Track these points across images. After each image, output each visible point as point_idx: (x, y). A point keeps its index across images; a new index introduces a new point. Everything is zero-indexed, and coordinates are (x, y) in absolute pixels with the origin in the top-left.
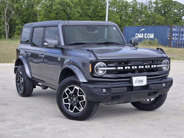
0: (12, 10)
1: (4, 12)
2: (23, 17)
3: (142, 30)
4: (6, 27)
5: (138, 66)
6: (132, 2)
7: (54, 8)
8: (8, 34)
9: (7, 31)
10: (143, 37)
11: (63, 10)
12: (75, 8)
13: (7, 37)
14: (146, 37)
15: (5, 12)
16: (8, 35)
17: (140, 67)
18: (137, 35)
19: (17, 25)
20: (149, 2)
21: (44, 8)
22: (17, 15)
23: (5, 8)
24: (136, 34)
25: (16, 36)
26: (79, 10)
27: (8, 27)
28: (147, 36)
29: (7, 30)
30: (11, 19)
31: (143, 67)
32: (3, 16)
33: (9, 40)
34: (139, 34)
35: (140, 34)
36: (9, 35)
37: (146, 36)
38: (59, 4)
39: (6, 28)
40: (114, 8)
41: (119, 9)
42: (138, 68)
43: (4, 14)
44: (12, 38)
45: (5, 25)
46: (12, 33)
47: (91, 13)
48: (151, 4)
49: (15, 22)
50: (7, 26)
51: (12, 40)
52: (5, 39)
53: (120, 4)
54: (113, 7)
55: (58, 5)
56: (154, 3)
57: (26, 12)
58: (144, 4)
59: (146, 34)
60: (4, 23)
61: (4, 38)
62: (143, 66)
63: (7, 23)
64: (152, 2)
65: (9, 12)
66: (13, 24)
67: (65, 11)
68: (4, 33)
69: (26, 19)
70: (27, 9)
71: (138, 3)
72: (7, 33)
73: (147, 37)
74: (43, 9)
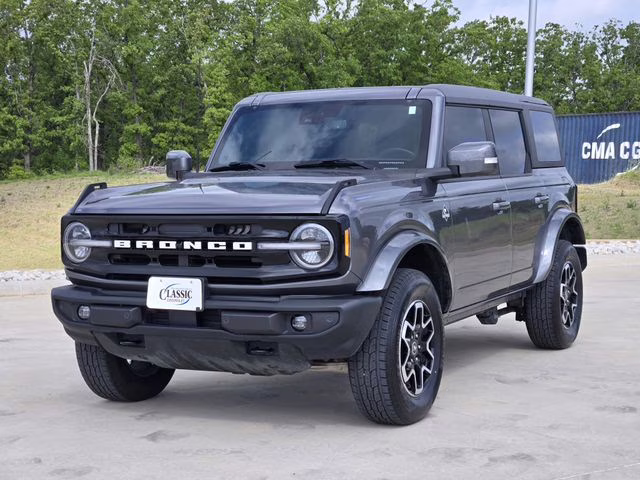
0: (111, 68)
1: (81, 73)
2: (149, 94)
3: (609, 128)
4: (90, 129)
5: (180, 241)
6: (545, 31)
7: (262, 54)
8: (96, 155)
9: (92, 143)
10: (613, 155)
11: (295, 61)
12: (337, 55)
13: (91, 164)
14: (626, 156)
15: (87, 76)
16: (96, 158)
17: (187, 245)
18: (587, 150)
19: (126, 119)
20: (605, 31)
21: (225, 56)
22: (129, 84)
23: (87, 58)
24: (586, 145)
25: (123, 160)
26: (354, 62)
27: (97, 128)
28: (630, 150)
29: (93, 141)
30: (105, 101)
31: (198, 245)
32: (79, 88)
33: (101, 175)
34: (595, 144)
35: (603, 144)
36: (98, 157)
37: (626, 150)
38: (277, 42)
39: (90, 132)
40: (476, 55)
41: (493, 58)
42: (180, 248)
43: (83, 83)
44: (112, 167)
45: (86, 121)
46: (111, 150)
47: (395, 74)
48: (610, 39)
49: (121, 110)
50: (94, 127)
51: (112, 174)
52: (84, 173)
53: (498, 40)
54: (474, 52)
55: (277, 45)
56: (624, 35)
57: (163, 75)
58: (585, 39)
59: (627, 144)
60: (81, 114)
61: (81, 169)
62: (200, 243)
63: (92, 115)
64: (615, 32)
65: (100, 75)
66: (112, 119)
67: (302, 68)
68: (82, 150)
69: (158, 99)
70: (164, 65)
71: (564, 36)
72: (94, 151)
73: (631, 154)
74: (224, 59)
